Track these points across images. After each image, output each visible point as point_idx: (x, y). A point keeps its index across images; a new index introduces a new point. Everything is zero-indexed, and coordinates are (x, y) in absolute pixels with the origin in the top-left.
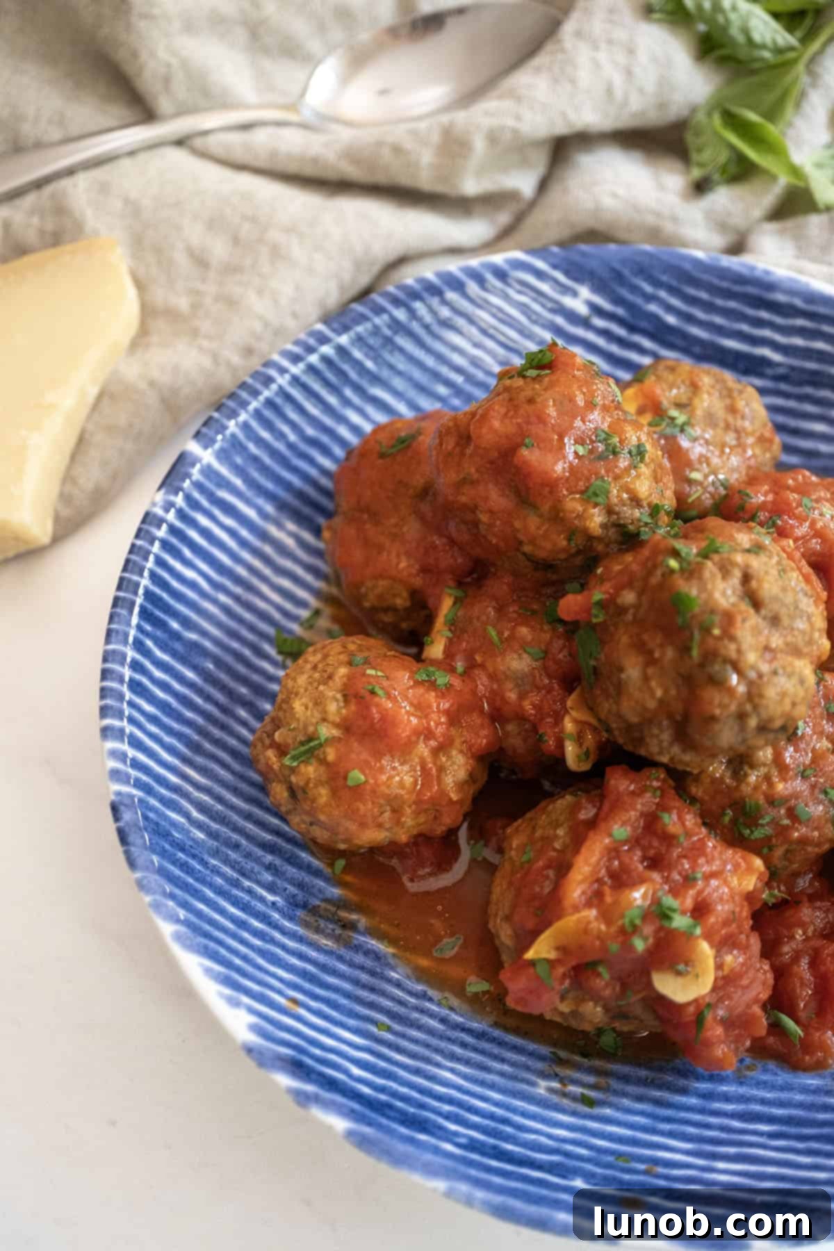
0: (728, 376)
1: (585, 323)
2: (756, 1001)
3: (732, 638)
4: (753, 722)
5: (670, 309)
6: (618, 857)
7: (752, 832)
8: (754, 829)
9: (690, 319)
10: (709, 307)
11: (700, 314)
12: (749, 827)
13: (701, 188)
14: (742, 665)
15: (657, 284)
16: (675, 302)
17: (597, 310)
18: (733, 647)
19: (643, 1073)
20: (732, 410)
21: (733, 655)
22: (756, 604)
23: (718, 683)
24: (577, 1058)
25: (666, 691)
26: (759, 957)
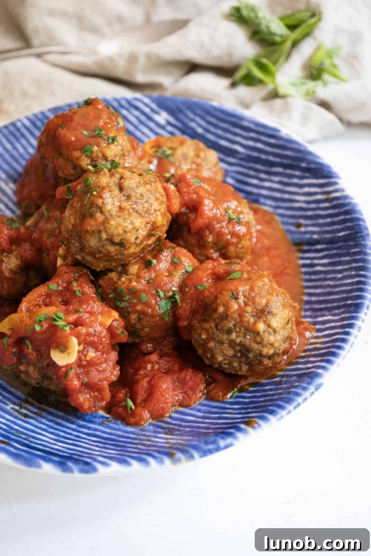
0: (202, 145)
1: (163, 127)
2: (106, 379)
3: (101, 197)
4: (104, 236)
5: (200, 126)
6: (50, 298)
7: (121, 303)
8: (121, 302)
9: (207, 131)
10: (216, 126)
11: (212, 129)
12: (119, 301)
13: (234, 85)
14: (103, 209)
15: (196, 114)
16: (203, 123)
17: (169, 123)
18: (101, 201)
19: (61, 414)
20: (198, 156)
21: (100, 204)
22: (121, 189)
23: (92, 216)
24: (35, 402)
25: (75, 221)
26: (115, 362)
